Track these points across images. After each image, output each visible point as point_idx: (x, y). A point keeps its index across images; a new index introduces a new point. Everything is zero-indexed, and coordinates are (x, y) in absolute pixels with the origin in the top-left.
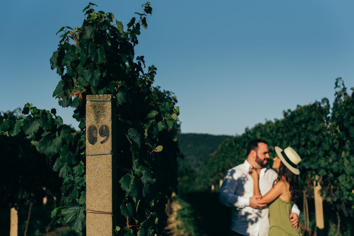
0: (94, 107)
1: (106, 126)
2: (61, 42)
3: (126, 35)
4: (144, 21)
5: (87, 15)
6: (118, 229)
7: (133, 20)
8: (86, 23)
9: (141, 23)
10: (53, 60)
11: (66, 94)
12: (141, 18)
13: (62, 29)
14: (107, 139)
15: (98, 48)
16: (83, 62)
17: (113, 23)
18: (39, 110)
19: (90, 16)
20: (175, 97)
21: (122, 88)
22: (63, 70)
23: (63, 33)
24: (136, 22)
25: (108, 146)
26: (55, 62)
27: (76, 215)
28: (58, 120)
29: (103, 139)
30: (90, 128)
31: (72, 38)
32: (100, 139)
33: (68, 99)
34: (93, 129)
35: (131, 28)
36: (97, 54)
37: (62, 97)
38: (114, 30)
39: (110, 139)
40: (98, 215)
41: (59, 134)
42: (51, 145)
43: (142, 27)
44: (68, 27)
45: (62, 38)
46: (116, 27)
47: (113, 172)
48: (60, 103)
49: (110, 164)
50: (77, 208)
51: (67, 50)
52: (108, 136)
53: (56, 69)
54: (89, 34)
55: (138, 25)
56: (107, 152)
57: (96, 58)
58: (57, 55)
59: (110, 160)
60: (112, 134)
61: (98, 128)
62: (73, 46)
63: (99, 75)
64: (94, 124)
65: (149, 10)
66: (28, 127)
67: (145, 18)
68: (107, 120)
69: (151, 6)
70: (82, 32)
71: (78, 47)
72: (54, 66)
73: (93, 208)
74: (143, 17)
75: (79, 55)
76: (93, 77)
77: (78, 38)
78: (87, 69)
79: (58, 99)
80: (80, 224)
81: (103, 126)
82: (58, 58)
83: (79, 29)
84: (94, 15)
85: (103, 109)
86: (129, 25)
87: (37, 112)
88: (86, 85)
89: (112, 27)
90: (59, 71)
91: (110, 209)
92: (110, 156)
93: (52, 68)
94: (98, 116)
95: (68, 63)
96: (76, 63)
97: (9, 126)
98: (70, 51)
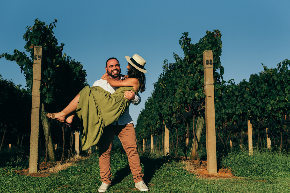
0: (37, 49)
1: (40, 55)
2: (27, 31)
3: (49, 29)
4: (55, 25)
5: (35, 22)
6: (42, 85)
7: (51, 24)
8: (35, 24)
9: (54, 25)
10: (24, 36)
11: (28, 47)
12: (54, 24)
13: (28, 27)
14: (40, 59)
15: (39, 32)
16: (34, 36)
17: (45, 25)
18: (19, 52)
19: (36, 22)
20: (82, 65)
21: (46, 46)
22: (27, 40)
23: (28, 28)
24: (52, 25)
25: (40, 61)
26: (25, 37)
27: (30, 82)
28: (25, 55)
29: (39, 59)
30: (35, 55)
31: (31, 30)
32: (38, 59)
33: (29, 49)
34: (36, 56)
35: (50, 27)
36: (38, 34)
37: (27, 49)
38: (45, 27)
39: (41, 59)
40: (36, 81)
41: (25, 59)
42: (22, 62)
43: (54, 27)
44: (30, 26)
45: (27, 29)
46: (46, 26)
47: (41, 68)
48: (26, 51)
49: (41, 66)
50: (30, 81)
51: (29, 33)
52: (40, 58)
53: (25, 39)
54: (36, 28)
55: (53, 26)
56: (40, 63)
57: (38, 35)
58: (26, 34)
59: (41, 65)
60: (42, 57)
61: (38, 56)
62: (31, 32)
63: (39, 40)
64: (36, 54)
65: (56, 21)
66: (16, 56)
67: (55, 24)
68: (40, 53)
69: (57, 20)
70: (34, 27)
71: (33, 32)
72: (25, 38)
73: (35, 79)
74: (54, 23)
75: (33, 34)
76: (37, 41)
77: (33, 29)
78: (35, 38)
79: (25, 49)
80: (31, 85)
81: (39, 55)
82: (26, 35)
83: (33, 27)
84: (37, 22)
85: (39, 50)
86: (50, 26)
87: (18, 52)
88: (35, 44)
89: (45, 26)
90: (26, 40)
91: (40, 79)
92: (41, 64)
93: (24, 39)
94: (37, 52)
95: (29, 37)
96: (32, 37)
97: (9, 56)
98: (30, 33)
